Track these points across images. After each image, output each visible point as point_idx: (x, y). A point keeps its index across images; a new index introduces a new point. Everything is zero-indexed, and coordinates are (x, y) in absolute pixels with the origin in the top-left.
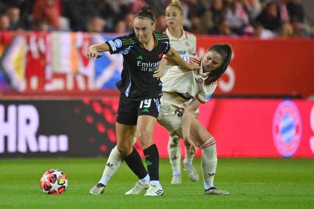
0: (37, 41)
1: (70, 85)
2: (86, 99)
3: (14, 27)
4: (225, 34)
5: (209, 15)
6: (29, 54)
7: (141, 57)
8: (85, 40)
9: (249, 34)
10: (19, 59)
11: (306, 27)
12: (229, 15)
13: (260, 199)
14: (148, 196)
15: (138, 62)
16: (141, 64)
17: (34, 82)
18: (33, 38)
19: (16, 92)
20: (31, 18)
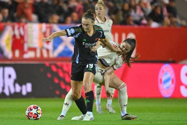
0: (19, 28)
1: (38, 55)
2: (47, 63)
3: (5, 20)
4: (130, 24)
5: (121, 13)
6: (14, 36)
7: (85, 40)
8: (47, 28)
9: (144, 25)
10: (8, 39)
11: (178, 20)
12: (133, 13)
13: (151, 122)
14: (84, 121)
15: (83, 42)
16: (85, 44)
17: (17, 53)
18: (16, 27)
19: (6, 59)
20: (15, 15)
